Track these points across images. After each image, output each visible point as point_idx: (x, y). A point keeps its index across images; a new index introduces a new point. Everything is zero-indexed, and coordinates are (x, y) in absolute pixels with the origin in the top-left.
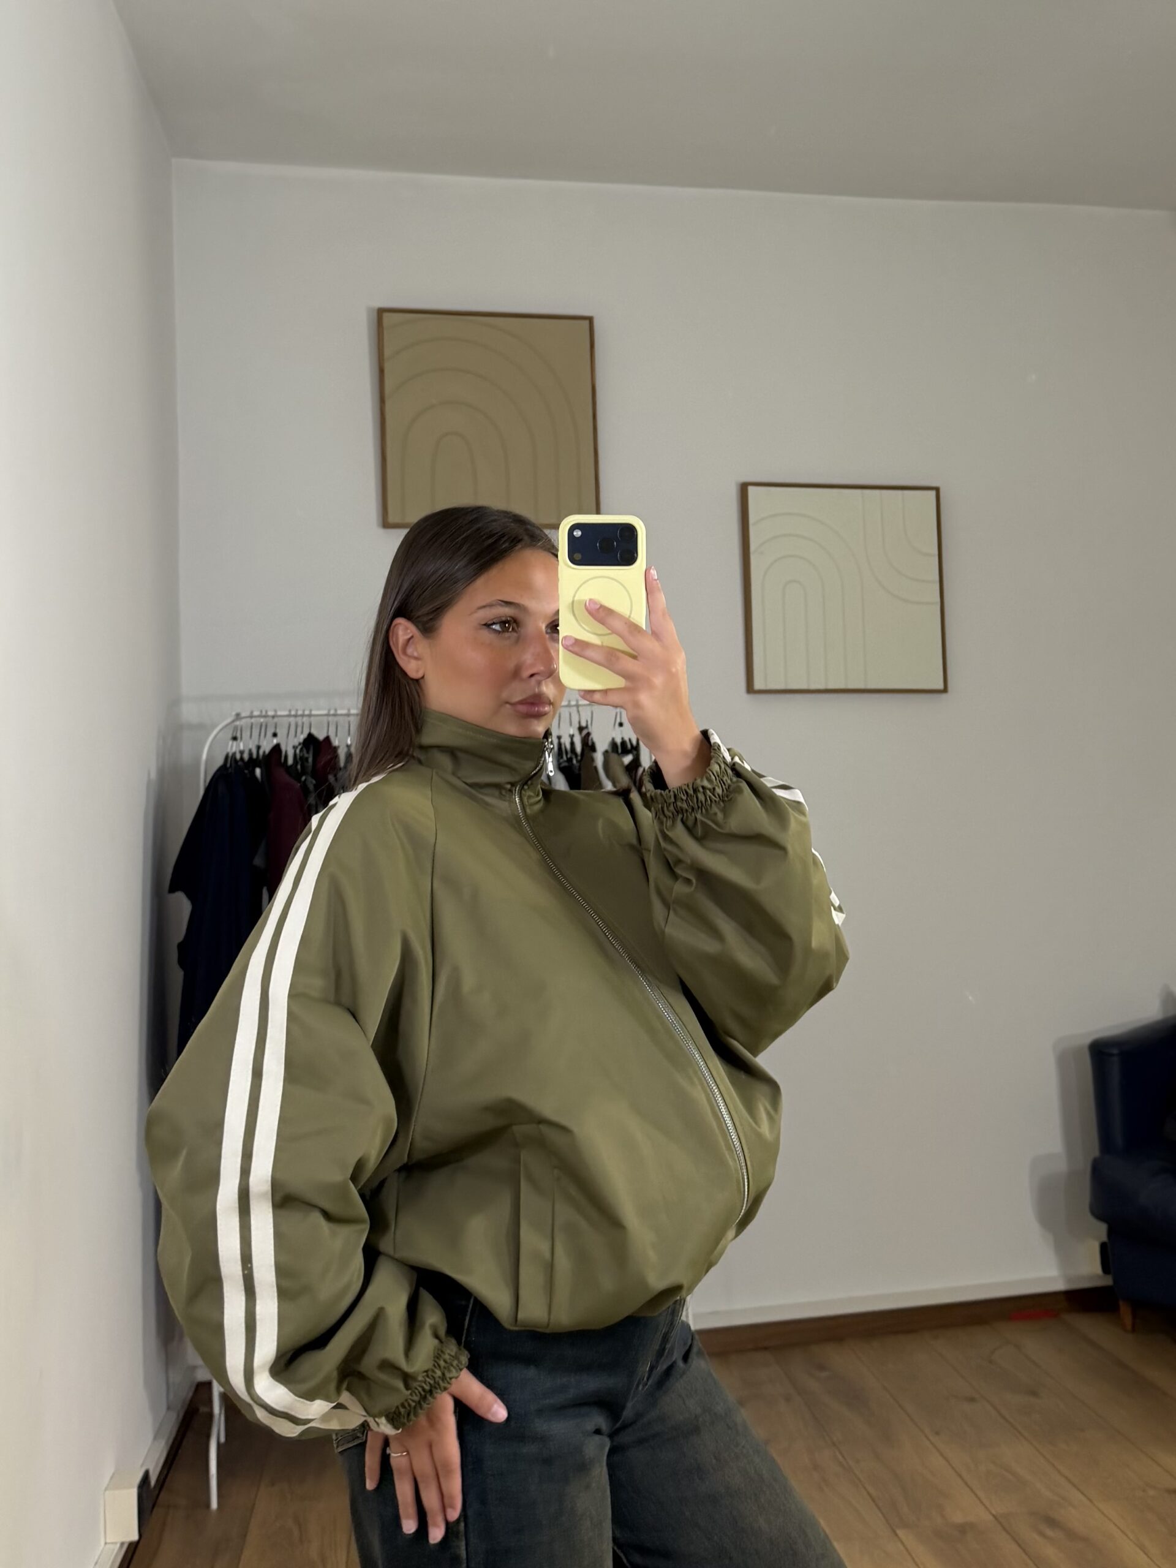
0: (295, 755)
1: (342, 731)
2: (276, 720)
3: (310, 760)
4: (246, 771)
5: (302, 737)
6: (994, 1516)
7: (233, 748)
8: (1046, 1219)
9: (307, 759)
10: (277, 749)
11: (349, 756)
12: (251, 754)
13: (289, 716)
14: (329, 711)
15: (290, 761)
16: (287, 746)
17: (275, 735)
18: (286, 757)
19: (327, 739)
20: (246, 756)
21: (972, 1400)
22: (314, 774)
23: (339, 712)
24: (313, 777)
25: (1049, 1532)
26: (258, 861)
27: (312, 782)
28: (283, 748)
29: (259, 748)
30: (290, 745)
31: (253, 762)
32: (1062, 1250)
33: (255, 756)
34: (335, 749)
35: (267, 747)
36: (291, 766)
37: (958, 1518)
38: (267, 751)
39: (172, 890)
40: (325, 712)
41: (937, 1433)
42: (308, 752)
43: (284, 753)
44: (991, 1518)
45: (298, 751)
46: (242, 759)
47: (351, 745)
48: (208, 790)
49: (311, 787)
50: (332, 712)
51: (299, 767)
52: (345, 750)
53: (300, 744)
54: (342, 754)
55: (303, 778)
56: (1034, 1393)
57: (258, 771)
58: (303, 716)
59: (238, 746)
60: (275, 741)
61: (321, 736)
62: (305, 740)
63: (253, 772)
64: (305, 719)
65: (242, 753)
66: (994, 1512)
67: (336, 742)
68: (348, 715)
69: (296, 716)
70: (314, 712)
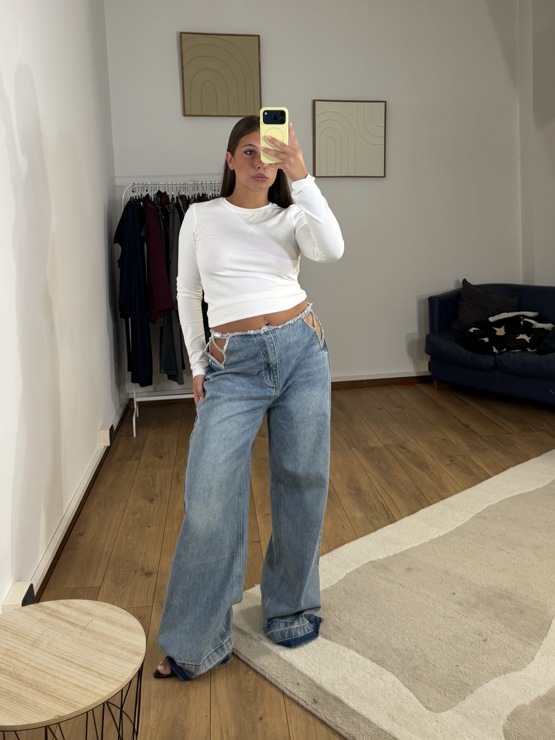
0: (154, 198)
1: (170, 190)
2: (147, 185)
3: (159, 200)
4: (137, 203)
5: (156, 192)
7: (133, 195)
8: (410, 353)
9: (158, 199)
10: (148, 195)
11: (173, 199)
12: (139, 197)
13: (152, 184)
14: (165, 183)
15: (153, 200)
16: (151, 195)
17: (147, 191)
18: (151, 198)
19: (165, 192)
20: (137, 198)
21: (380, 409)
22: (161, 205)
23: (169, 183)
24: (160, 206)
25: (402, 450)
26: (143, 234)
27: (160, 208)
28: (150, 195)
29: (142, 195)
30: (152, 194)
31: (140, 200)
32: (415, 363)
33: (140, 198)
34: (168, 196)
35: (144, 195)
36: (153, 202)
37: (372, 445)
38: (144, 196)
39: (115, 243)
40: (164, 183)
41: (368, 419)
42: (158, 197)
43: (150, 197)
44: (383, 446)
45: (155, 196)
46: (136, 199)
47: (173, 195)
48: (125, 209)
49: (160, 209)
50: (166, 183)
51: (156, 202)
52: (172, 196)
53: (156, 194)
54: (170, 197)
55: (157, 206)
56: (402, 408)
57: (142, 203)
58: (156, 184)
59: (134, 194)
60: (147, 193)
61: (163, 191)
62: (157, 193)
63: (140, 203)
64: (157, 185)
65: (136, 197)
66: (384, 444)
67: (168, 194)
68: (172, 184)
69: (154, 184)
70: (160, 183)
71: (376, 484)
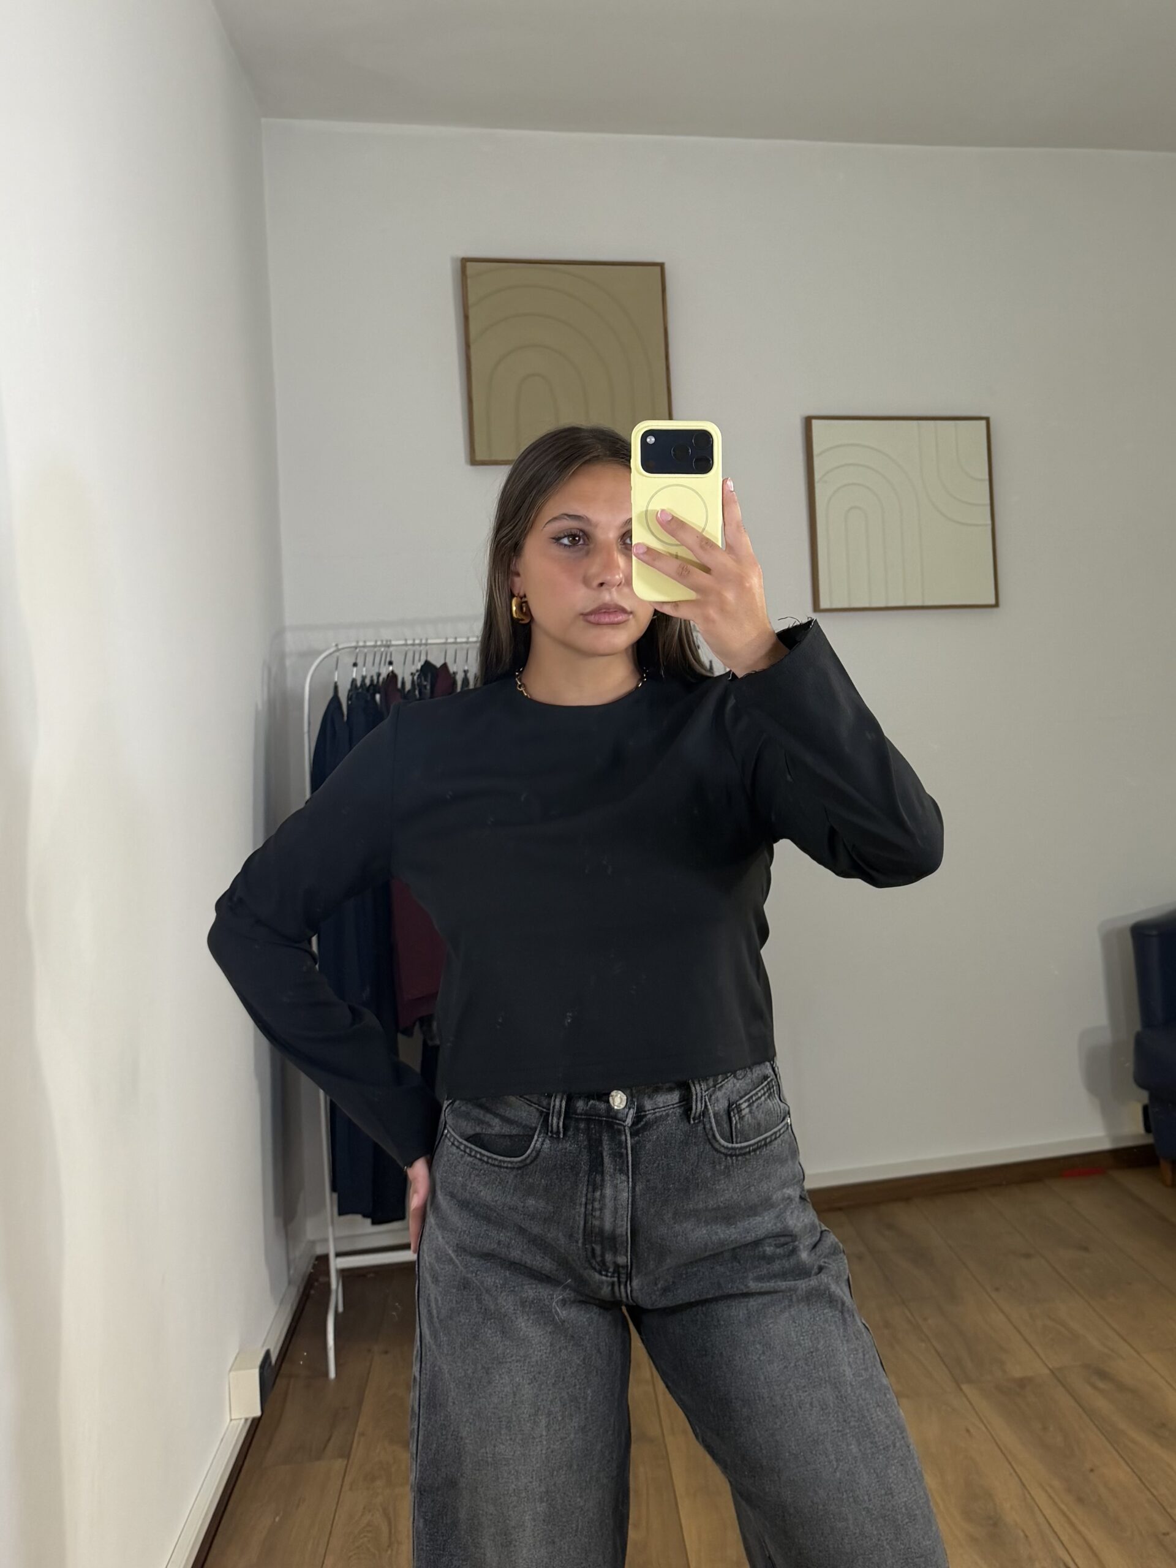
0: (413, 681)
2: (391, 649)
3: (428, 687)
4: (368, 698)
5: (419, 665)
6: (1050, 1369)
7: (357, 674)
8: (1093, 1085)
9: (425, 686)
10: (393, 675)
11: (466, 681)
12: (372, 681)
13: (406, 645)
14: (448, 639)
15: (408, 687)
16: (403, 673)
17: (391, 663)
18: (403, 683)
19: (445, 666)
20: (368, 682)
21: (1028, 1256)
23: (458, 640)
25: (1101, 1385)
28: (400, 675)
29: (379, 675)
31: (374, 688)
32: (1108, 1113)
33: (375, 682)
34: (453, 675)
35: (385, 671)
36: (409, 691)
37: (1017, 1372)
40: (441, 641)
41: (997, 1289)
42: (425, 679)
43: (401, 679)
44: (1047, 1372)
45: (416, 677)
46: (364, 685)
47: (468, 670)
50: (451, 640)
51: (417, 692)
52: (462, 675)
53: (417, 671)
54: (459, 678)
56: (1086, 1249)
57: (378, 697)
58: (421, 645)
59: (361, 672)
60: (391, 668)
61: (438, 664)
62: (422, 667)
63: (374, 697)
64: (422, 647)
65: (364, 679)
66: (1051, 1367)
67: (452, 668)
69: (413, 645)
70: (430, 641)
71: (1041, 1498)
